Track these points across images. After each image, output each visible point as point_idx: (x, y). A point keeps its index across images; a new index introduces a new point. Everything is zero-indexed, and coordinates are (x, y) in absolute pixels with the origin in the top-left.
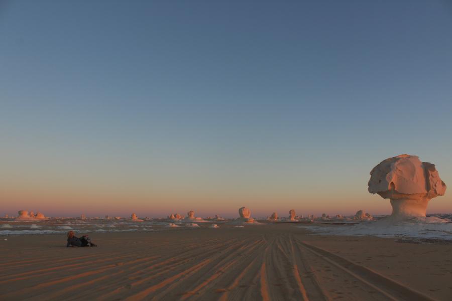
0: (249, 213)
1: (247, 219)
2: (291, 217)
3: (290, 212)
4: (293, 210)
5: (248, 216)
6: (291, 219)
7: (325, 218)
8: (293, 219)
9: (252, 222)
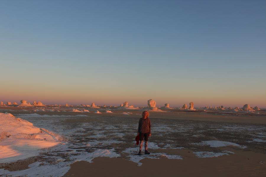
0: (154, 103)
1: (152, 108)
2: (190, 107)
3: (190, 104)
4: (192, 103)
5: (154, 105)
6: (191, 109)
7: (223, 109)
8: (192, 109)
9: (156, 110)
